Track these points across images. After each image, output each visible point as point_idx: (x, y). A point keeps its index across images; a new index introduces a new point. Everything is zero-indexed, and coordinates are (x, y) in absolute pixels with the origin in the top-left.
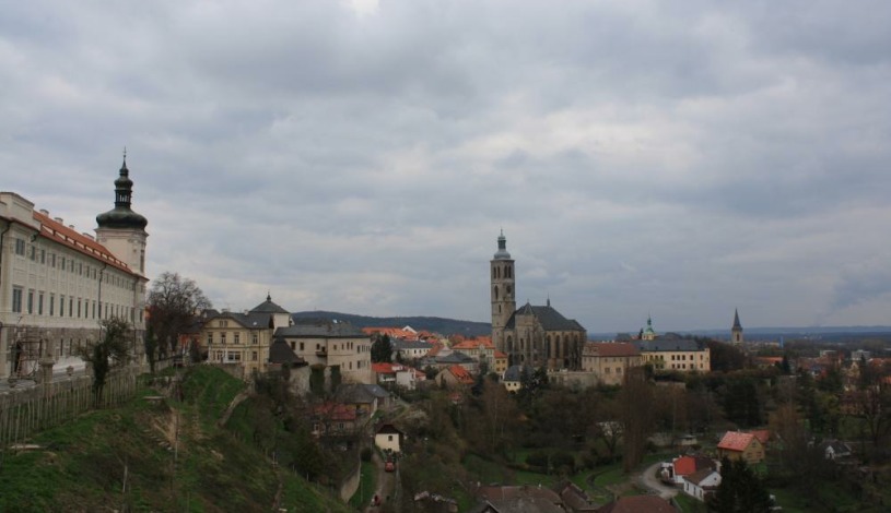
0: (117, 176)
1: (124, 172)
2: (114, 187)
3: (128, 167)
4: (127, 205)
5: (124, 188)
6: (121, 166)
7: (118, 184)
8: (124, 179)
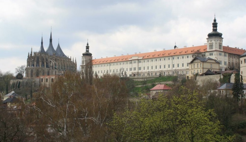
0: (213, 22)
1: (215, 20)
2: (212, 25)
3: (216, 19)
4: (216, 30)
5: (215, 25)
6: (214, 19)
7: (213, 24)
8: (215, 22)
